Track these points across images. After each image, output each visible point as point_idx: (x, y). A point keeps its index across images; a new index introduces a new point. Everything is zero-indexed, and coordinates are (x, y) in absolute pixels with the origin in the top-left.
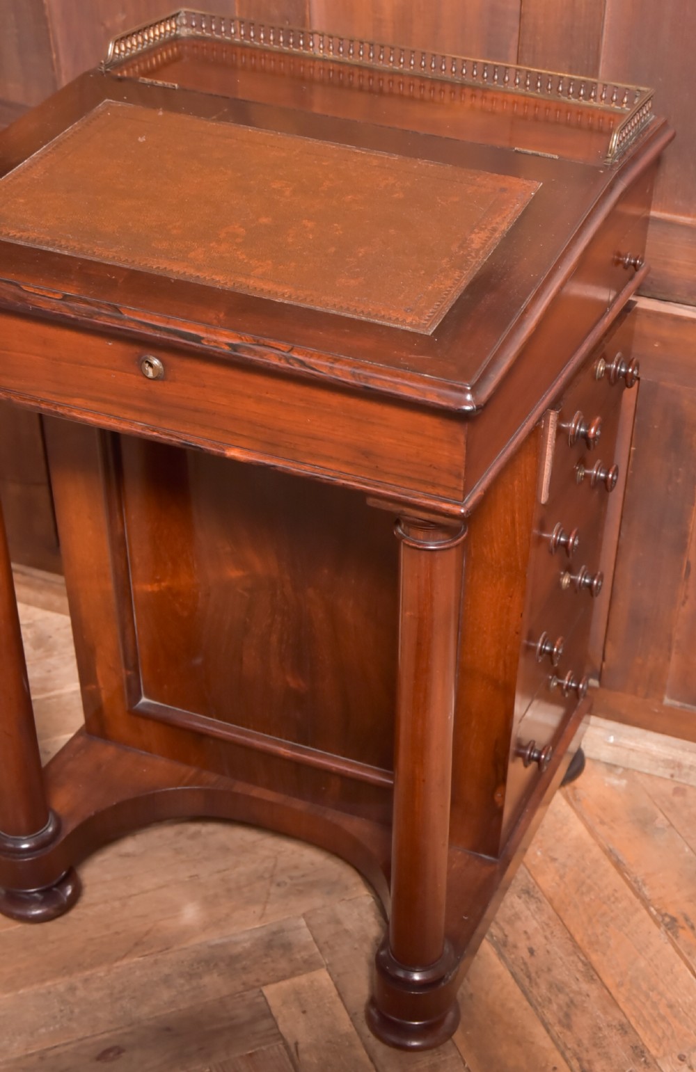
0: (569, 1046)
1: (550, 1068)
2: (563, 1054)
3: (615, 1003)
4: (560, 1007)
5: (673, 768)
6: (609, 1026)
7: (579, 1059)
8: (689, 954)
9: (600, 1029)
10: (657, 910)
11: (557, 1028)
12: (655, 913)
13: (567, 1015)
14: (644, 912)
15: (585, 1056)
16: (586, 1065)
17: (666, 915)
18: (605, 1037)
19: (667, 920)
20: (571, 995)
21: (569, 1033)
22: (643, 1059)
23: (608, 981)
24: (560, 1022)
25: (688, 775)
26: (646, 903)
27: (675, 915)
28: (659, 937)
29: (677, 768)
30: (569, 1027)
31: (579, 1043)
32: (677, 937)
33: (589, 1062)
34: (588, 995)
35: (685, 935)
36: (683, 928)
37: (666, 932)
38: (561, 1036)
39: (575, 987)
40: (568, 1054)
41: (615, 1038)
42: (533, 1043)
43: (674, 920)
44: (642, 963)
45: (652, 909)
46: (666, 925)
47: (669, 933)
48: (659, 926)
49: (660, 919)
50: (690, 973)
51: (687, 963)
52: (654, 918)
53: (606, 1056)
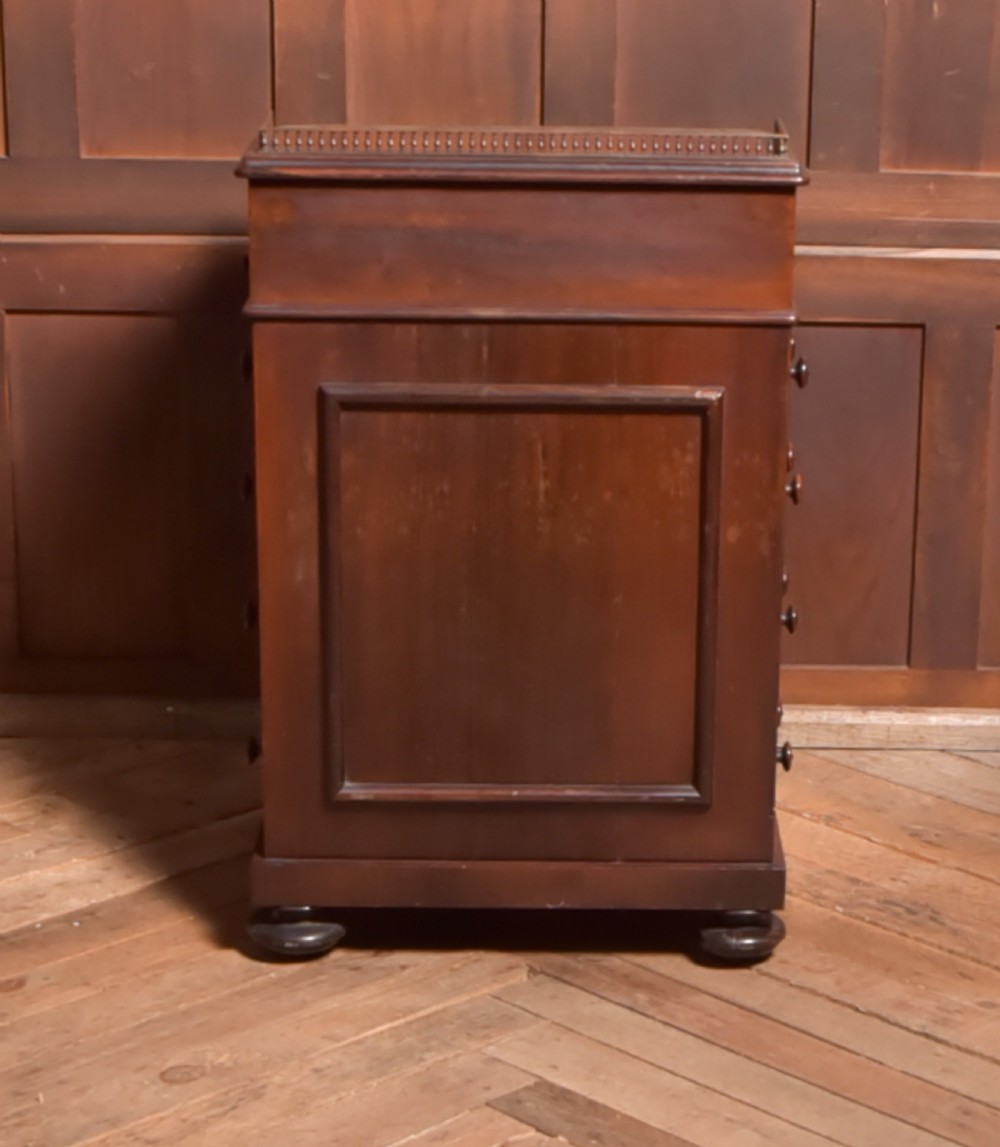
3: (812, 863)
17: (819, 816)
19: (824, 818)
22: (861, 884)
27: (828, 814)
28: (821, 827)
32: (841, 825)
35: (845, 822)
36: (842, 820)
40: (794, 891)
41: (828, 878)
43: (829, 817)
45: (805, 815)
46: (825, 821)
48: (817, 822)
49: (816, 818)
50: (865, 841)
51: (858, 835)
52: (811, 820)
53: (828, 886)
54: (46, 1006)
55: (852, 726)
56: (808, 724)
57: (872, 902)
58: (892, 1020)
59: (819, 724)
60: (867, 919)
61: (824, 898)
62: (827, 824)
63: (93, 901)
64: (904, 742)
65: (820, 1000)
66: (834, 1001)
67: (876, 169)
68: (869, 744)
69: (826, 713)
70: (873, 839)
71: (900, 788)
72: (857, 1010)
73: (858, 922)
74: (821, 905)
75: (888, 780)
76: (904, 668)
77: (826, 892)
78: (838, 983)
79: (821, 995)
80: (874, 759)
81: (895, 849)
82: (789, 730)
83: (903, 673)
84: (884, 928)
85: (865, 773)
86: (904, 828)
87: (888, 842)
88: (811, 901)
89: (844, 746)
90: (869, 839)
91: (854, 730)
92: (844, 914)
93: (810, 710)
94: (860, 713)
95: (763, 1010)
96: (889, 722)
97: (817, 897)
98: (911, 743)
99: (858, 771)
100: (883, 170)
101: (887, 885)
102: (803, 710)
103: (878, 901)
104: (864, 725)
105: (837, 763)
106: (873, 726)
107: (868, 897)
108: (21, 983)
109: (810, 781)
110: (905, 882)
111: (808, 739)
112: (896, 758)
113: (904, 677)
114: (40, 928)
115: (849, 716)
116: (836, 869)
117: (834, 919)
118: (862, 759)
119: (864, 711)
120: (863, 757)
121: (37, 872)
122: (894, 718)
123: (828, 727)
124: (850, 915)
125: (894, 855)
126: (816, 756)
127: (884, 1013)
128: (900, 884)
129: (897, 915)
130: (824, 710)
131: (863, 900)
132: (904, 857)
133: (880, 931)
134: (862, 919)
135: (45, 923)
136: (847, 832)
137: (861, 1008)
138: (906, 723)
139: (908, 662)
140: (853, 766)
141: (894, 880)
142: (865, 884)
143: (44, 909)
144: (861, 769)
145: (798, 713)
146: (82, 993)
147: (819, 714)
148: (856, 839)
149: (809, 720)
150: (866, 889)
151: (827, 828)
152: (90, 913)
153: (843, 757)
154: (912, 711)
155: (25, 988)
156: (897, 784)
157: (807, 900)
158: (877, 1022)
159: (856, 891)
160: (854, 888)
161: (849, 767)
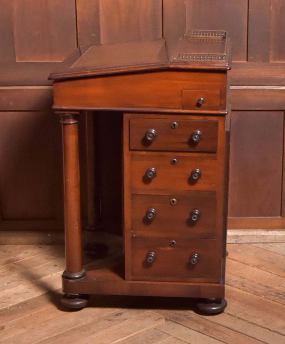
0: (247, 289)
1: (245, 295)
2: (247, 291)
3: (253, 281)
4: (239, 284)
5: (236, 238)
6: (255, 284)
9: (253, 285)
11: (242, 288)
13: (242, 285)
15: (253, 290)
17: (255, 265)
18: (256, 286)
20: (241, 282)
21: (245, 288)
23: (249, 278)
25: (241, 239)
26: (248, 265)
27: (258, 265)
28: (255, 269)
29: (237, 238)
30: (244, 286)
31: (250, 288)
32: (261, 268)
34: (245, 281)
39: (240, 280)
40: (248, 291)
41: (258, 286)
44: (255, 274)
45: (250, 265)
48: (254, 267)
49: (254, 266)
50: (270, 273)
51: (267, 271)
52: (252, 266)
54: (11, 335)
55: (264, 236)
56: (250, 235)
57: (273, 293)
58: (281, 333)
59: (253, 235)
60: (272, 299)
61: (258, 292)
62: (257, 268)
63: (26, 299)
64: (280, 240)
65: (258, 327)
66: (263, 327)
68: (269, 241)
69: (256, 232)
70: (272, 272)
71: (280, 255)
72: (270, 330)
73: (269, 300)
74: (257, 295)
75: (275, 253)
76: (280, 217)
77: (258, 291)
78: (264, 321)
79: (259, 325)
80: (271, 246)
81: (279, 276)
82: (244, 237)
83: (279, 219)
84: (277, 302)
85: (268, 251)
86: (282, 269)
87: (277, 274)
88: (254, 294)
89: (261, 242)
90: (271, 273)
91: (264, 237)
92: (264, 298)
93: (251, 231)
94: (266, 232)
95: (240, 331)
96: (275, 234)
97: (255, 292)
98: (282, 241)
99: (266, 250)
101: (277, 288)
102: (248, 231)
103: (275, 293)
104: (267, 235)
105: (259, 248)
106: (270, 236)
108: (3, 328)
109: (251, 254)
110: (283, 287)
111: (250, 240)
112: (278, 246)
113: (280, 220)
114: (9, 309)
115: (262, 233)
116: (261, 283)
117: (261, 299)
119: (267, 231)
120: (268, 246)
121: (8, 290)
122: (277, 233)
123: (256, 236)
124: (266, 298)
125: (279, 278)
126: (253, 246)
127: (279, 331)
128: (281, 287)
129: (281, 298)
130: (254, 231)
131: (270, 293)
132: (282, 278)
133: (276, 303)
134: (270, 299)
135: (11, 307)
136: (263, 270)
137: (272, 330)
138: (281, 234)
139: (281, 216)
140: (264, 249)
141: (279, 286)
142: (270, 288)
143: (10, 302)
144: (267, 250)
145: (247, 232)
146: (23, 331)
147: (253, 232)
148: (266, 273)
149: (250, 234)
150: (270, 289)
151: (257, 269)
152: (25, 303)
153: (261, 246)
154: (283, 231)
155: (4, 330)
157: (253, 293)
158: (277, 334)
159: (268, 290)
160: (267, 289)
161: (263, 249)
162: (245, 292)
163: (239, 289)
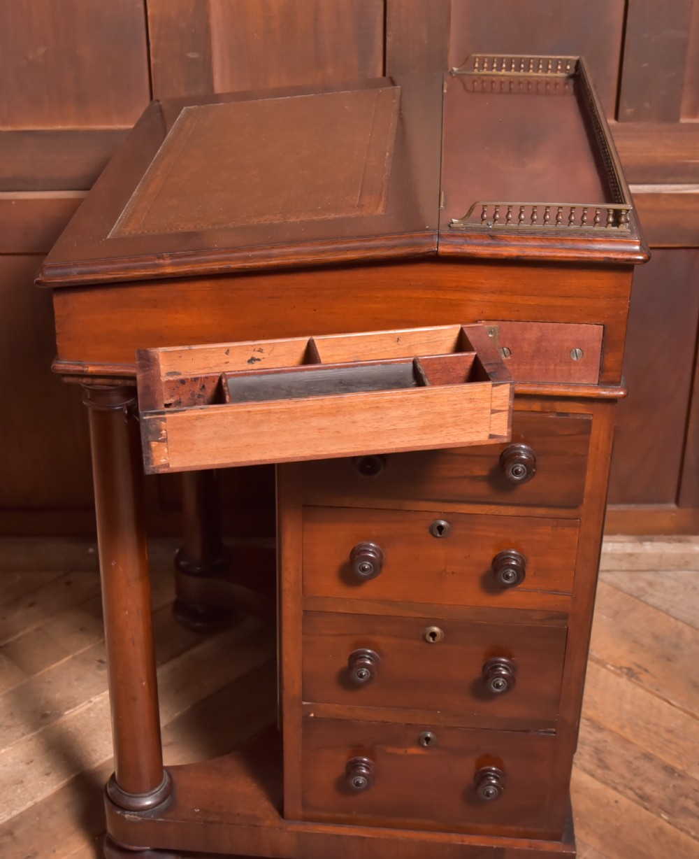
0: (617, 781)
1: (613, 803)
2: (615, 789)
3: (627, 741)
4: (591, 756)
6: (636, 758)
7: (631, 789)
8: (657, 690)
9: (630, 762)
10: (613, 666)
11: (599, 772)
12: (612, 668)
13: (600, 760)
14: (604, 670)
15: (632, 785)
16: (639, 792)
17: (621, 668)
18: (638, 767)
19: (625, 670)
20: (593, 745)
21: (610, 773)
22: (676, 775)
23: (613, 727)
24: (598, 766)
26: (602, 664)
27: (628, 666)
28: (624, 683)
30: (606, 767)
31: (622, 777)
32: (641, 681)
33: (639, 788)
34: (605, 741)
35: (644, 677)
36: (640, 673)
37: (629, 680)
38: (606, 776)
39: (591, 738)
40: (620, 788)
41: (645, 766)
42: (587, 788)
43: (629, 669)
44: (628, 707)
45: (609, 666)
46: (627, 674)
47: (634, 680)
48: (619, 676)
49: (619, 671)
50: (666, 704)
51: (659, 697)
52: (613, 672)
53: (648, 780)
55: (631, 555)
57: (691, 805)
60: (693, 833)
61: (648, 798)
64: (673, 565)
67: (677, 120)
68: (644, 567)
70: (671, 701)
71: (680, 624)
73: (683, 836)
74: (646, 809)
75: (667, 613)
76: (673, 506)
77: (648, 789)
80: (651, 584)
81: (694, 717)
83: (673, 511)
85: (647, 603)
86: (695, 685)
87: (686, 706)
88: (637, 802)
89: (624, 568)
91: (633, 558)
92: (670, 823)
94: (638, 544)
96: (661, 553)
97: (642, 797)
98: (678, 566)
99: (641, 600)
100: (683, 120)
104: (640, 554)
105: (621, 589)
106: (648, 555)
107: (687, 797)
112: (668, 581)
113: (673, 514)
115: (628, 547)
116: (650, 750)
117: (661, 830)
118: (642, 584)
119: (641, 542)
120: (640, 581)
122: (665, 548)
123: (613, 556)
124: (676, 826)
125: (695, 726)
131: (682, 801)
134: (688, 833)
136: (647, 690)
138: (674, 551)
139: (677, 502)
140: (635, 594)
142: (682, 776)
144: (643, 598)
148: (657, 702)
150: (679, 782)
151: (630, 685)
153: (624, 581)
154: (679, 541)
156: (676, 619)
157: (633, 800)
159: (674, 786)
160: (673, 783)
161: (631, 595)
162: (610, 793)
163: (592, 776)
